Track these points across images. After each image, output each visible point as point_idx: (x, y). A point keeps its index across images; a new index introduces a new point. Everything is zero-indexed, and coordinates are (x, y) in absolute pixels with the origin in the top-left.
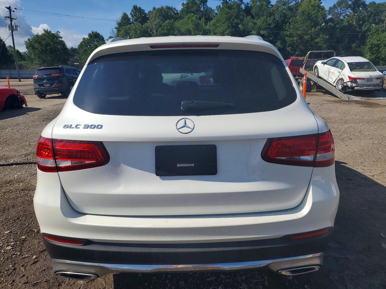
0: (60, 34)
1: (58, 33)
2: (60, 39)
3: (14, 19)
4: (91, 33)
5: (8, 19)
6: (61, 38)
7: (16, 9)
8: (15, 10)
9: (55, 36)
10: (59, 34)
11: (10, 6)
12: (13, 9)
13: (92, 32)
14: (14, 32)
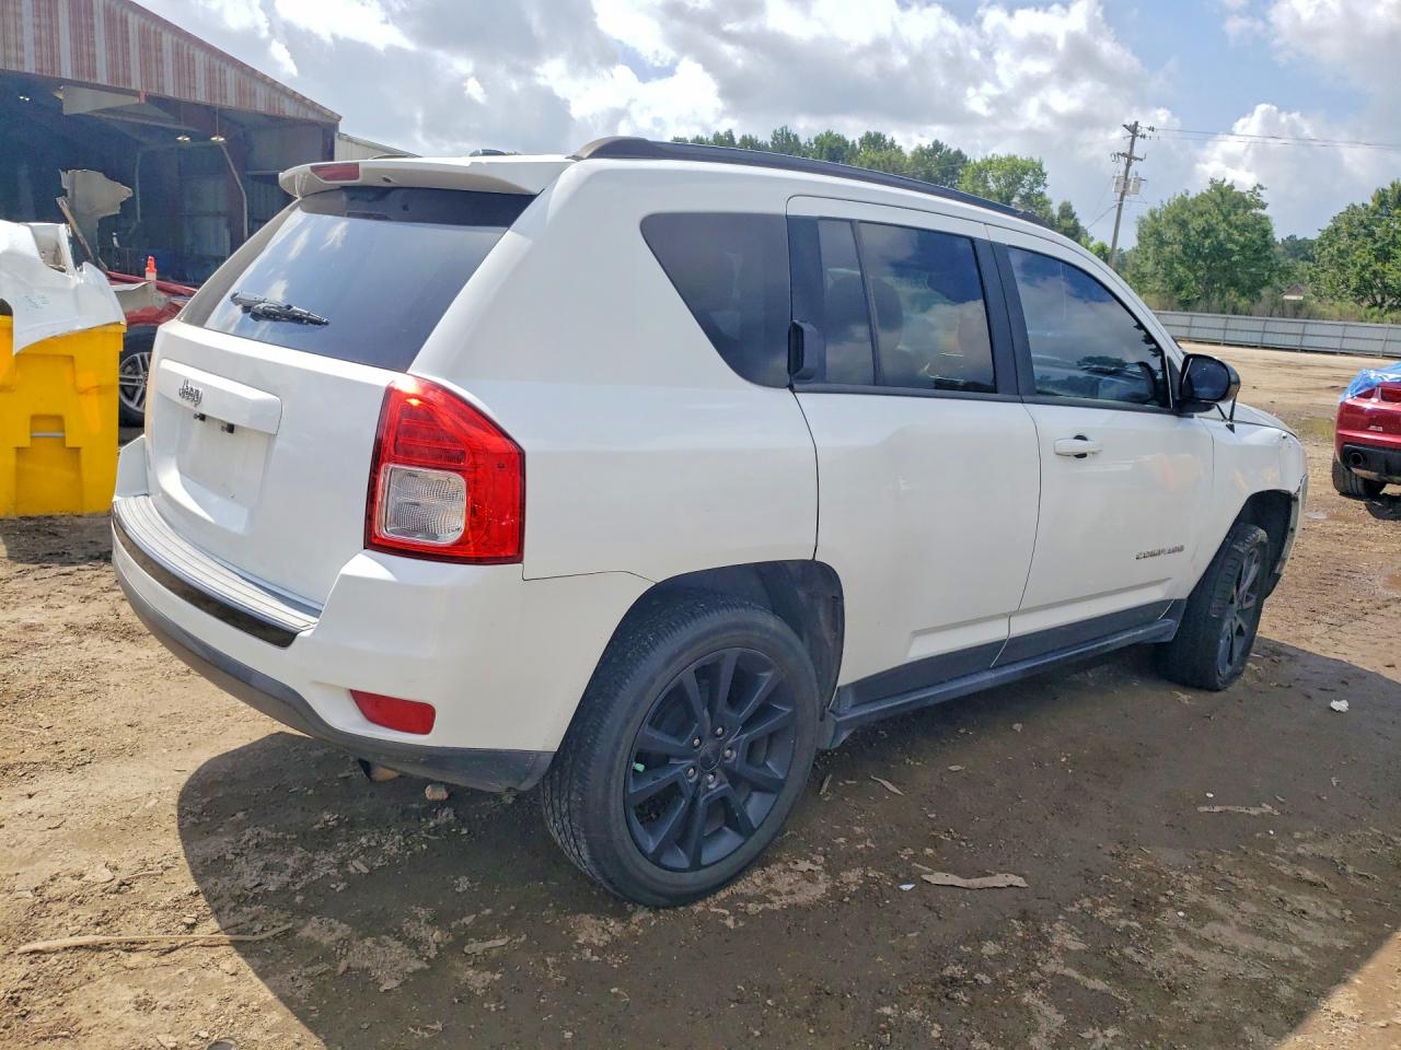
0: (1262, 192)
1: (1258, 190)
2: (1260, 211)
3: (1136, 159)
4: (1388, 187)
5: (1121, 158)
6: (1263, 206)
7: (1152, 129)
8: (1149, 133)
9: (1244, 200)
10: (1259, 195)
11: (1137, 123)
12: (1143, 130)
13: (1393, 185)
14: (1126, 197)
